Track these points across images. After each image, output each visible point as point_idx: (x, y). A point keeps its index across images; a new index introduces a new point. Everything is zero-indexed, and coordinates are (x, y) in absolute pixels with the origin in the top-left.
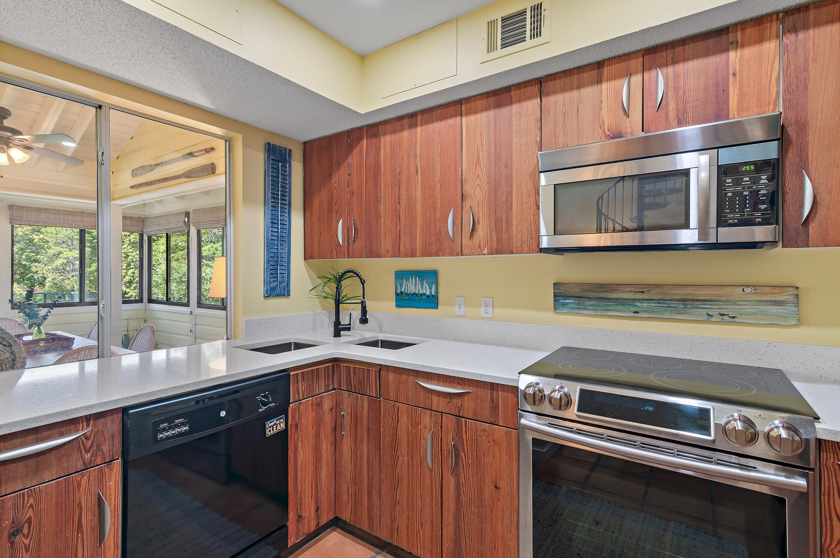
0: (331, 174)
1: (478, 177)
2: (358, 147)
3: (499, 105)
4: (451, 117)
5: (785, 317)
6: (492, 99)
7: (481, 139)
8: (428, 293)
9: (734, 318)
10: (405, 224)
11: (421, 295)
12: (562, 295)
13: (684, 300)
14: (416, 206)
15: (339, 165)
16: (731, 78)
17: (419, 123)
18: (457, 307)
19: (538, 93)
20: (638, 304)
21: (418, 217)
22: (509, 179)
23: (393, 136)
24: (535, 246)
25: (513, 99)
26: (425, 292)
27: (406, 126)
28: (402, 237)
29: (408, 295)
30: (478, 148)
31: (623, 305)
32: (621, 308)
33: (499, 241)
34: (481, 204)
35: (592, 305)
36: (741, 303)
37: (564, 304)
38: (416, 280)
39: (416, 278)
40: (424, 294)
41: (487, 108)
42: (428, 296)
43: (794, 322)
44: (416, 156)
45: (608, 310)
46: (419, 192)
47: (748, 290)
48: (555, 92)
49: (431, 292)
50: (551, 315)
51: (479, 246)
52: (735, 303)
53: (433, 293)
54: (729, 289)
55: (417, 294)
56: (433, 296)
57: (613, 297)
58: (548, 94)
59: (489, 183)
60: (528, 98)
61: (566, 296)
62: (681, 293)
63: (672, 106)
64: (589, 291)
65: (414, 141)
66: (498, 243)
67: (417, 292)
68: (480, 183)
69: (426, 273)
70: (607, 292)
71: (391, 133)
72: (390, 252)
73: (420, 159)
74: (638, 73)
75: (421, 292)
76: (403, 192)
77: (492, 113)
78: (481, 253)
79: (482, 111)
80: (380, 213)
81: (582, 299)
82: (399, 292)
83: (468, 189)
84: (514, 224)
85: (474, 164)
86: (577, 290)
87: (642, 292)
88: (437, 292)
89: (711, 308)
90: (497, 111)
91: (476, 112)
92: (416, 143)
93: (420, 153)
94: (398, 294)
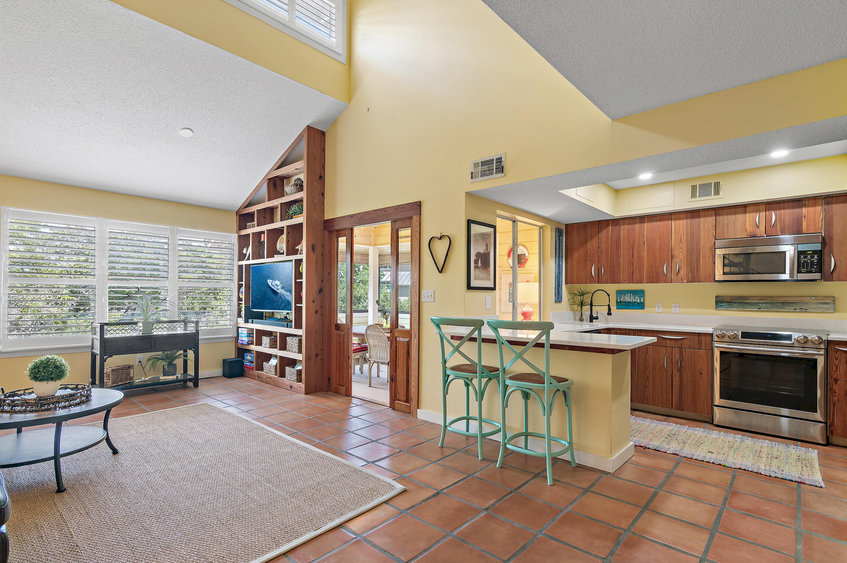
0: (586, 242)
1: (681, 248)
2: (606, 230)
3: (693, 217)
4: (666, 220)
5: (829, 309)
6: (689, 214)
7: (683, 231)
8: (638, 301)
9: (806, 310)
10: (636, 268)
11: (634, 302)
12: (721, 301)
13: (783, 303)
14: (643, 260)
15: (592, 238)
16: (803, 218)
17: (646, 221)
18: (657, 309)
19: (714, 214)
20: (761, 305)
21: (645, 265)
22: (698, 250)
23: (629, 226)
24: (712, 279)
25: (701, 216)
26: (636, 301)
27: (638, 222)
28: (635, 274)
29: (625, 302)
30: (681, 235)
31: (753, 305)
32: (752, 307)
33: (693, 277)
34: (682, 260)
35: (736, 306)
36: (810, 304)
37: (721, 306)
38: (630, 295)
39: (630, 294)
40: (636, 302)
41: (687, 218)
42: (638, 303)
43: (833, 311)
44: (644, 236)
45: (745, 308)
46: (645, 254)
47: (813, 298)
48: (723, 215)
49: (640, 301)
50: (714, 311)
51: (682, 279)
52: (807, 304)
53: (642, 301)
54: (804, 298)
55: (631, 302)
56: (642, 303)
57: (747, 302)
58: (719, 215)
59: (687, 251)
60: (709, 216)
61: (722, 302)
62: (782, 300)
63: (778, 226)
64: (735, 299)
65: (643, 230)
66: (692, 278)
67: (631, 301)
68: (682, 251)
69: (637, 291)
70: (745, 300)
71: (628, 224)
72: (627, 281)
73: (646, 238)
74: (763, 211)
75: (634, 301)
76: (636, 253)
77: (689, 220)
78: (682, 282)
79: (683, 219)
80: (620, 262)
81: (731, 303)
82: (619, 301)
83: (675, 253)
84: (701, 269)
85: (679, 242)
86: (729, 299)
87: (763, 300)
88: (644, 301)
89: (796, 306)
90: (692, 220)
91: (680, 219)
92: (644, 230)
93: (647, 236)
94: (618, 302)
